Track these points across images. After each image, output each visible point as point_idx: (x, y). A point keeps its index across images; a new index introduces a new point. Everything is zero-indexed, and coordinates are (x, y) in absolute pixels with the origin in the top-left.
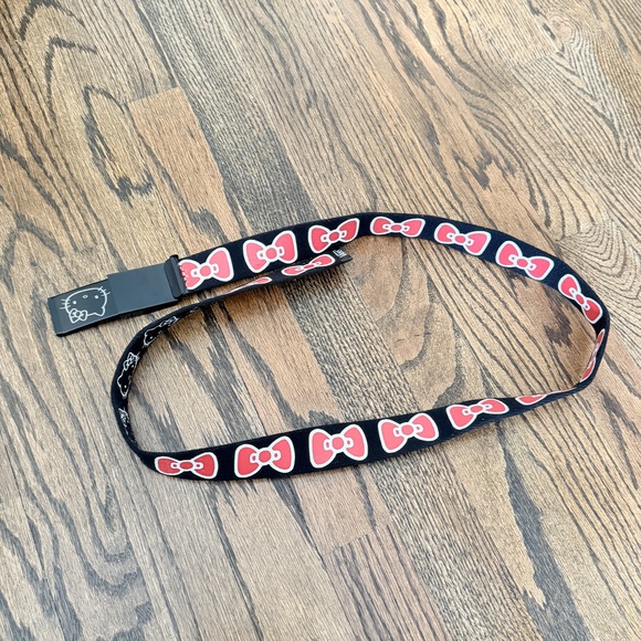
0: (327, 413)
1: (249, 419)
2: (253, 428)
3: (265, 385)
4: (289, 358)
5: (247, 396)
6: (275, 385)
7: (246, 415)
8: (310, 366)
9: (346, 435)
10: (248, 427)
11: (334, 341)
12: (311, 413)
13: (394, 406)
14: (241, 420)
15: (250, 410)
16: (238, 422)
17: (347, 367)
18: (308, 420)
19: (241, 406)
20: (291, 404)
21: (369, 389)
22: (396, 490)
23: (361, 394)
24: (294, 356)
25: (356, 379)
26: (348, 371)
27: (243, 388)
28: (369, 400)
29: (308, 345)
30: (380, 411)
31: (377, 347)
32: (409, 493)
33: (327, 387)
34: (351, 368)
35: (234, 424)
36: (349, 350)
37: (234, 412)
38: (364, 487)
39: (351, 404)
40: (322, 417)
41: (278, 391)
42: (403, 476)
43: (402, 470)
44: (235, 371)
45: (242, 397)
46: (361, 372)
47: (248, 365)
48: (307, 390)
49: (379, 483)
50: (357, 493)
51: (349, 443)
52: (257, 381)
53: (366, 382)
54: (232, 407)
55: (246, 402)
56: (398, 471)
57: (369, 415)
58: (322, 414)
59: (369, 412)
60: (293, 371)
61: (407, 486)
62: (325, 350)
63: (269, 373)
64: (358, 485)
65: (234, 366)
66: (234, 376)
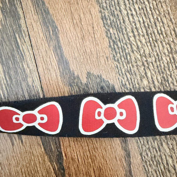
0: (104, 77)
1: (28, 71)
2: (30, 80)
3: (49, 39)
4: (76, 17)
5: (30, 48)
6: (58, 42)
7: (25, 66)
8: (96, 28)
9: (120, 106)
10: (25, 79)
11: (123, 7)
12: (89, 74)
13: (170, 80)
14: (19, 71)
15: (29, 62)
16: (16, 72)
17: (131, 34)
18: (84, 80)
19: (22, 57)
20: (71, 63)
21: (149, 60)
22: (158, 163)
23: (140, 64)
24: (82, 16)
25: (138, 48)
26: (132, 39)
27: (27, 39)
28: (148, 71)
29: (97, 7)
30: (156, 82)
31: (165, 20)
32: (171, 168)
33: (108, 51)
34: (134, 36)
35: (12, 73)
36: (136, 18)
37: (15, 62)
38: (128, 155)
39: (129, 71)
40: (98, 80)
41: (60, 47)
42: (168, 150)
43: (167, 144)
44: (22, 21)
45: (25, 48)
46: (144, 41)
47: (35, 17)
48: (88, 51)
49: (144, 154)
50: (121, 160)
51: (121, 114)
52: (41, 35)
53: (147, 52)
54: (13, 56)
55: (27, 54)
56: (164, 144)
57: (145, 86)
58: (100, 77)
59: (145, 82)
60: (78, 30)
61: (170, 161)
62: (113, 15)
63: (55, 28)
64: (123, 153)
65: (22, 16)
66: (20, 26)
